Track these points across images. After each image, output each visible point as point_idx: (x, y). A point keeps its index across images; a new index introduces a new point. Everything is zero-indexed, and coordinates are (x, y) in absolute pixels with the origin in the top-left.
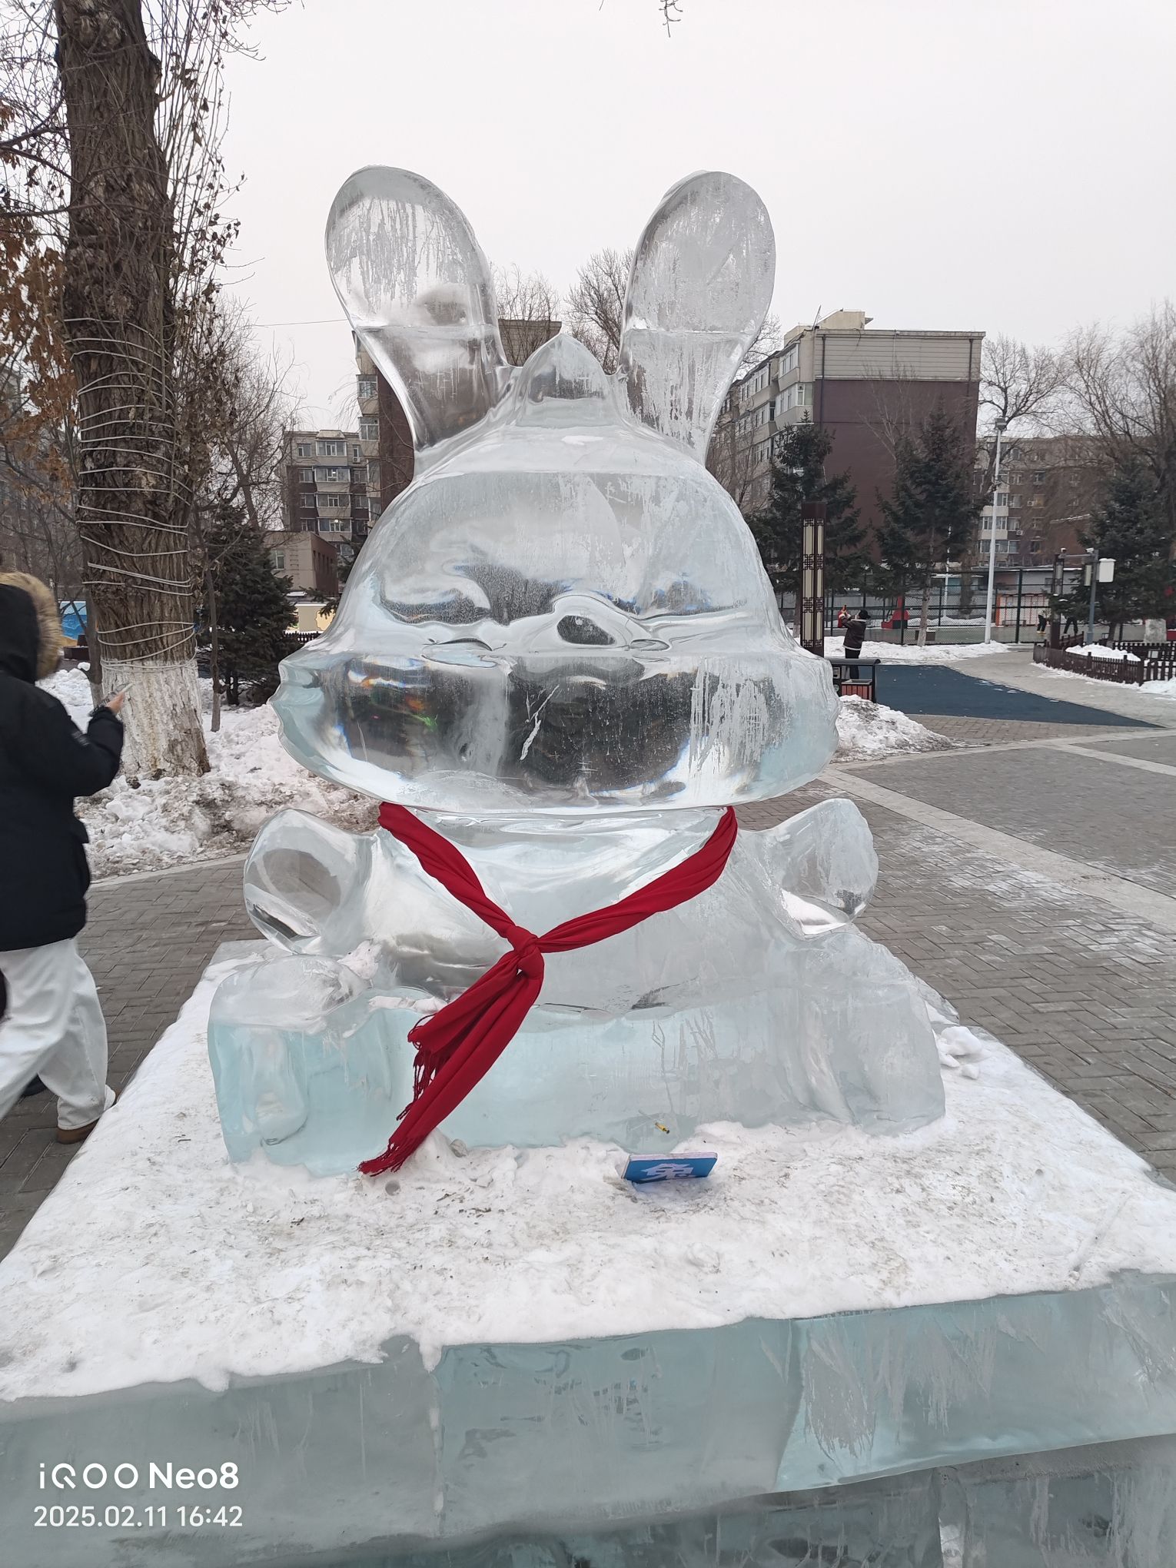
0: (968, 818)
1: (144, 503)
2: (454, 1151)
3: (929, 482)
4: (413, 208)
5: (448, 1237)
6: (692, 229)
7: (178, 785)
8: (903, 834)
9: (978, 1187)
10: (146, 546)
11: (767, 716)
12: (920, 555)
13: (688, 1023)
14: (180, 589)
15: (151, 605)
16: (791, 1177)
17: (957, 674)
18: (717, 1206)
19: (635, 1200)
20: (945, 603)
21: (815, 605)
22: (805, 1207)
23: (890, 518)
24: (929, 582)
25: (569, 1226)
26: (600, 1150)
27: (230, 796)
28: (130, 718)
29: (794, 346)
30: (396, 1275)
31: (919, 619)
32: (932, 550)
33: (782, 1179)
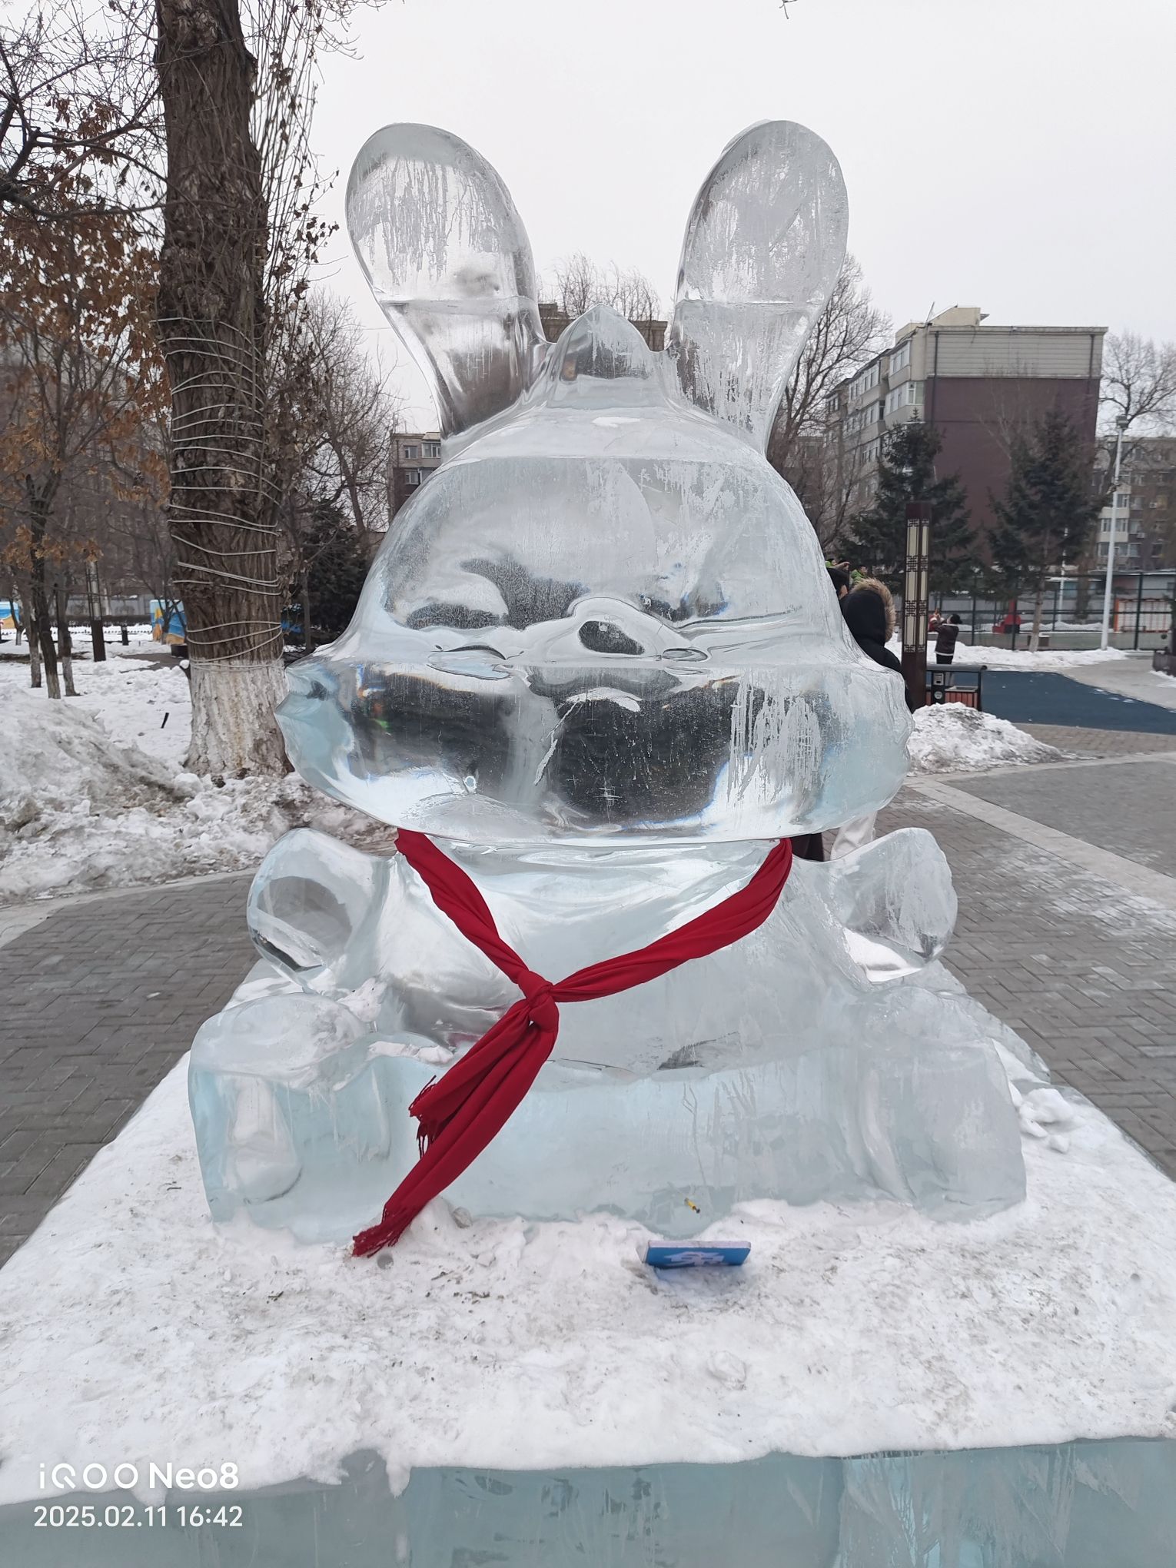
0: (1076, 836)
1: (233, 503)
2: (457, 1221)
3: (1044, 483)
4: (444, 170)
5: (436, 1326)
6: (752, 187)
7: (258, 785)
8: (1005, 852)
9: (1060, 1294)
10: (234, 545)
11: (819, 738)
12: (1034, 557)
13: (725, 1086)
14: (268, 589)
15: (239, 605)
16: (839, 1271)
17: (1071, 681)
18: (749, 1304)
19: (655, 1291)
20: (1060, 606)
21: (918, 608)
22: (851, 1311)
23: (1003, 520)
24: (1042, 585)
25: (575, 1321)
26: (619, 1228)
27: (309, 797)
28: (217, 717)
29: (905, 344)
30: (370, 1373)
31: (1031, 624)
32: (1046, 552)
33: (828, 1273)
